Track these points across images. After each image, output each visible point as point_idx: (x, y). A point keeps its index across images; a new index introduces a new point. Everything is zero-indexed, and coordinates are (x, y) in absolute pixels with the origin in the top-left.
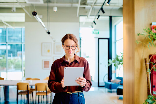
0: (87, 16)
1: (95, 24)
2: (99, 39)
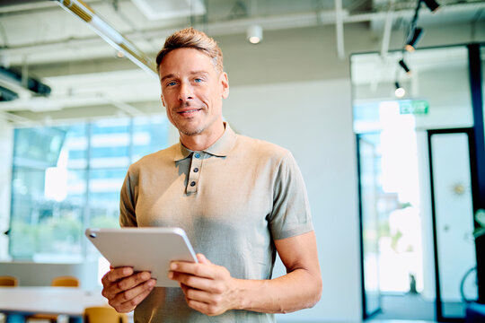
0: (379, 52)
1: (407, 70)
2: (431, 133)
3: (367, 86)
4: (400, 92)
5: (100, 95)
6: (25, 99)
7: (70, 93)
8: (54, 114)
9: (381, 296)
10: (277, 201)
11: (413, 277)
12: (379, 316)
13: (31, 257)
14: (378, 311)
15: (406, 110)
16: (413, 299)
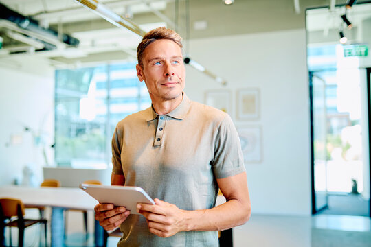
0: (328, 7)
1: (349, 24)
3: (321, 31)
4: (344, 40)
5: (115, 45)
6: (61, 49)
7: (93, 44)
8: (82, 59)
9: (327, 196)
10: (217, 152)
11: (355, 181)
12: (326, 211)
13: (69, 164)
14: (326, 207)
15: (350, 53)
16: (354, 198)
